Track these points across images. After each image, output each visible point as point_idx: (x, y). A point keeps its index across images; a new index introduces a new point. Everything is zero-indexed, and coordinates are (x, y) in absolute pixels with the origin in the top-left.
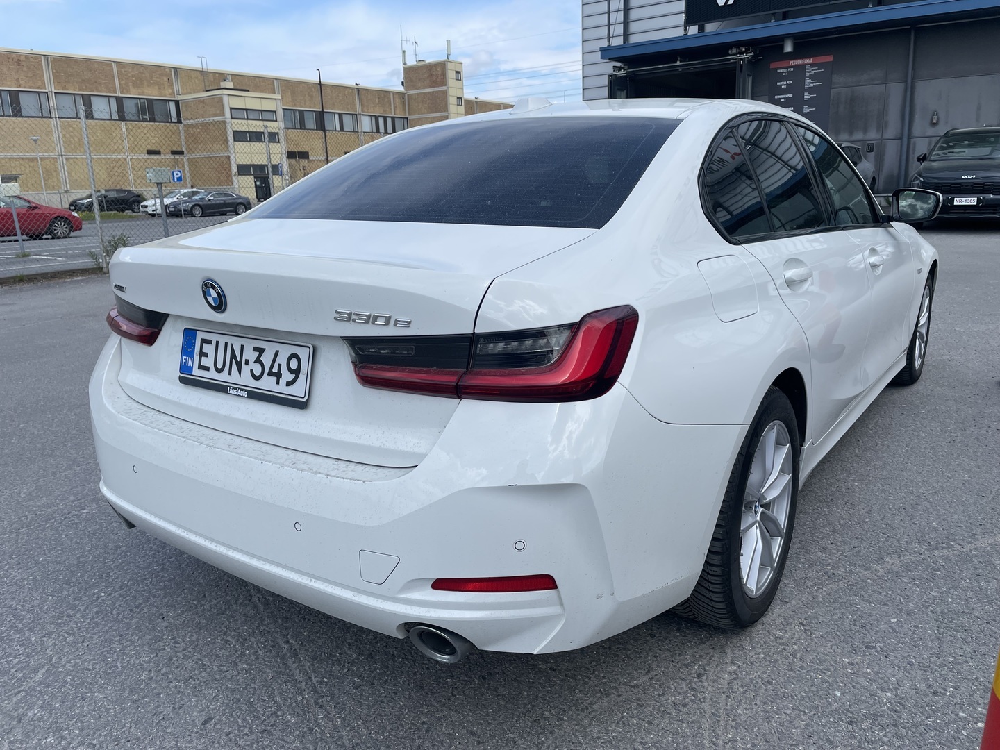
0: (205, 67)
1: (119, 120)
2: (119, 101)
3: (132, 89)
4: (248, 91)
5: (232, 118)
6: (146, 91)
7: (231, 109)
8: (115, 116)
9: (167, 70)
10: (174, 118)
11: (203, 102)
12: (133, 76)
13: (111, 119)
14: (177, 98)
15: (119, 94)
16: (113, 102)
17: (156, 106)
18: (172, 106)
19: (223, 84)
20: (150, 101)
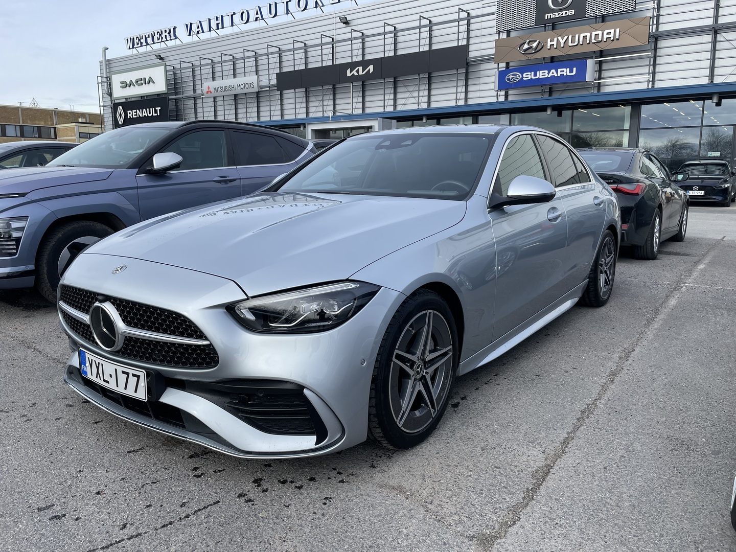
0: (72, 110)
1: (21, 137)
2: (22, 127)
3: (29, 122)
4: (93, 124)
5: (80, 137)
6: (37, 122)
7: (80, 133)
8: (19, 135)
9: (50, 112)
10: (53, 136)
11: (66, 129)
12: (30, 115)
13: (16, 137)
14: (56, 126)
15: (21, 124)
16: (18, 128)
17: (43, 130)
18: (52, 130)
19: (80, 120)
20: (39, 128)
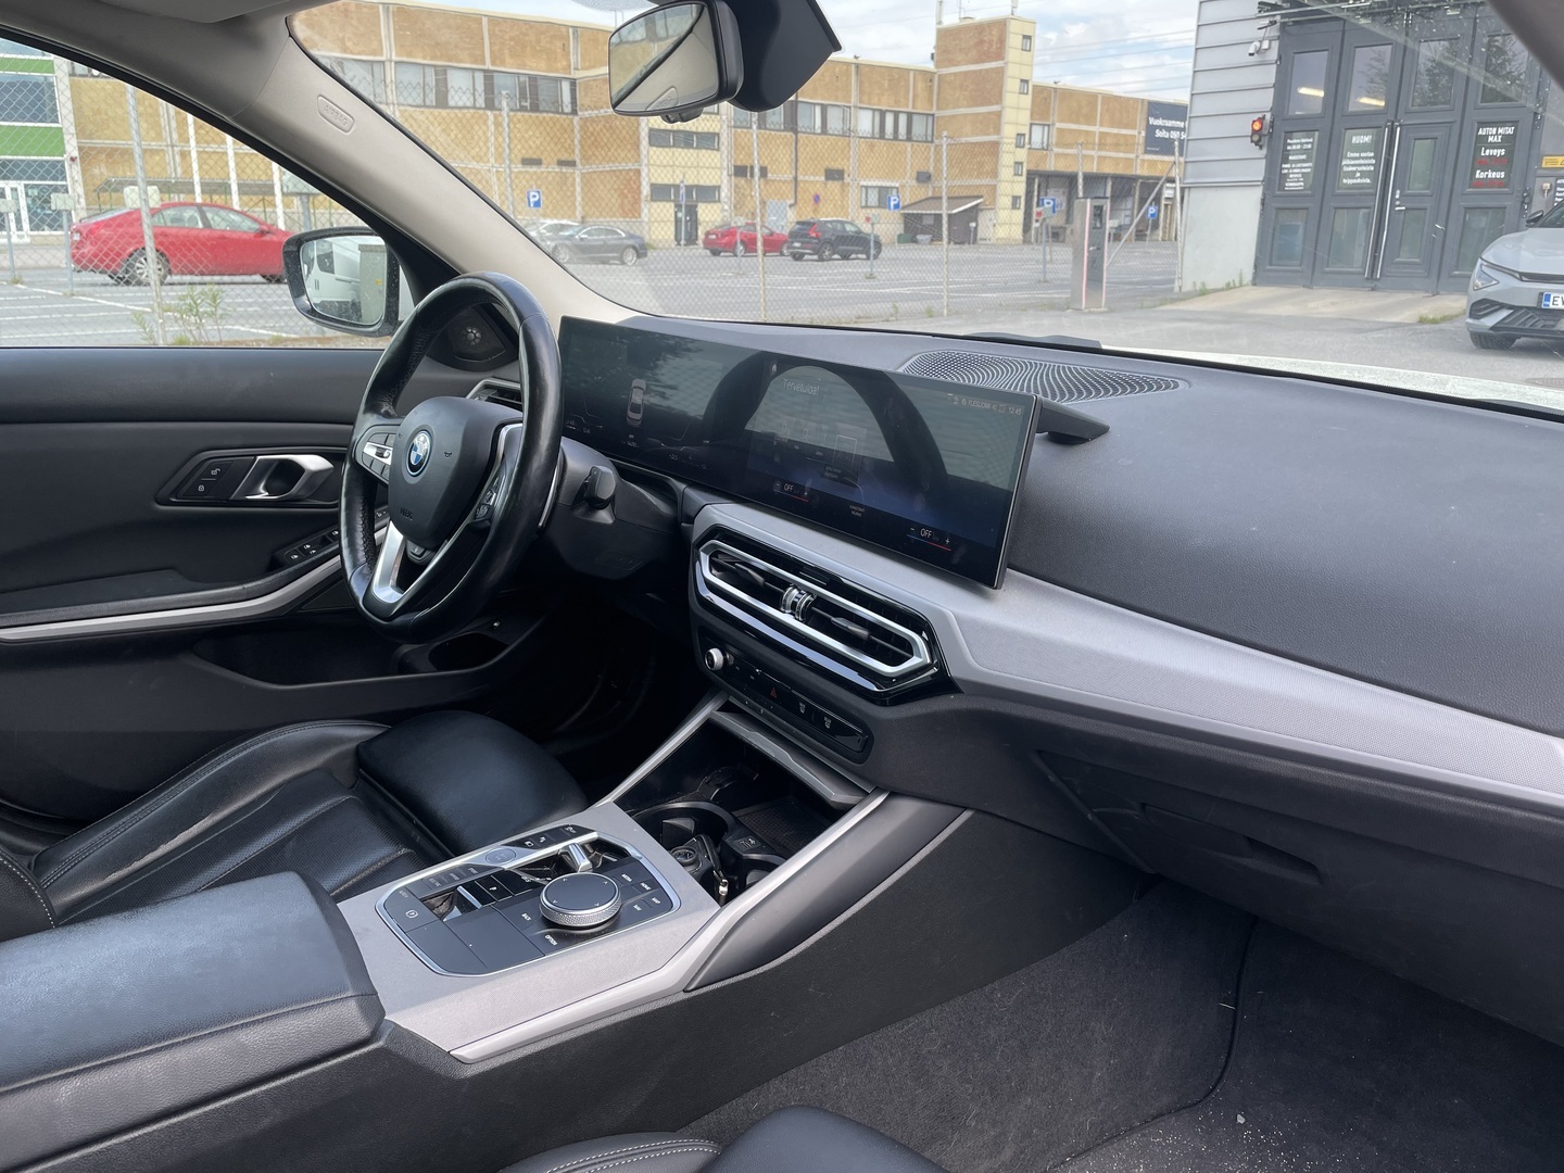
1: (486, 108)
2: (489, 77)
3: (508, 59)
6: (528, 63)
8: (481, 102)
9: (562, 30)
10: (568, 109)
12: (511, 39)
13: (474, 108)
14: (573, 75)
15: (488, 66)
16: (480, 77)
18: (566, 87)
20: (533, 79)
